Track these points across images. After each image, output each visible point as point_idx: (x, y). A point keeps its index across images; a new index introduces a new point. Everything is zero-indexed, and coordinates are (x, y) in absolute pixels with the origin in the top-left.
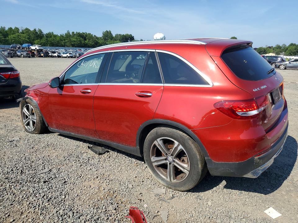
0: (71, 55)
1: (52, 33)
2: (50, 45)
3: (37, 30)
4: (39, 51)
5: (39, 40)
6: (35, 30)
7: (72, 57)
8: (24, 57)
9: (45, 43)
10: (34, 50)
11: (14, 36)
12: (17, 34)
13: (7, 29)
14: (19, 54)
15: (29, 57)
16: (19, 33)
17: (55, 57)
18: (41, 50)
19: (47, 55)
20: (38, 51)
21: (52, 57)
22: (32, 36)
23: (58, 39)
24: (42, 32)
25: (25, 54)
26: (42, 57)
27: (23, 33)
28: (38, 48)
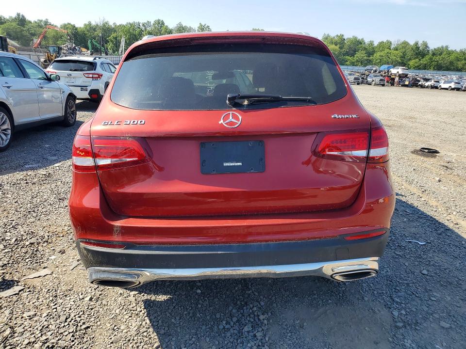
0: (459, 86)
1: (447, 47)
2: (434, 68)
3: (420, 43)
4: (402, 77)
5: (417, 60)
6: (417, 44)
7: (458, 89)
8: (375, 84)
9: (426, 64)
10: (395, 75)
11: (382, 54)
12: (387, 51)
13: (376, 44)
14: (369, 79)
15: (383, 85)
16: (390, 49)
17: (427, 87)
18: (406, 76)
19: (415, 84)
20: (400, 76)
21: (422, 87)
22: (409, 54)
23: (452, 57)
24: (427, 46)
25: (377, 80)
26: (407, 86)
27: (396, 49)
28: (401, 72)
